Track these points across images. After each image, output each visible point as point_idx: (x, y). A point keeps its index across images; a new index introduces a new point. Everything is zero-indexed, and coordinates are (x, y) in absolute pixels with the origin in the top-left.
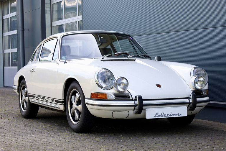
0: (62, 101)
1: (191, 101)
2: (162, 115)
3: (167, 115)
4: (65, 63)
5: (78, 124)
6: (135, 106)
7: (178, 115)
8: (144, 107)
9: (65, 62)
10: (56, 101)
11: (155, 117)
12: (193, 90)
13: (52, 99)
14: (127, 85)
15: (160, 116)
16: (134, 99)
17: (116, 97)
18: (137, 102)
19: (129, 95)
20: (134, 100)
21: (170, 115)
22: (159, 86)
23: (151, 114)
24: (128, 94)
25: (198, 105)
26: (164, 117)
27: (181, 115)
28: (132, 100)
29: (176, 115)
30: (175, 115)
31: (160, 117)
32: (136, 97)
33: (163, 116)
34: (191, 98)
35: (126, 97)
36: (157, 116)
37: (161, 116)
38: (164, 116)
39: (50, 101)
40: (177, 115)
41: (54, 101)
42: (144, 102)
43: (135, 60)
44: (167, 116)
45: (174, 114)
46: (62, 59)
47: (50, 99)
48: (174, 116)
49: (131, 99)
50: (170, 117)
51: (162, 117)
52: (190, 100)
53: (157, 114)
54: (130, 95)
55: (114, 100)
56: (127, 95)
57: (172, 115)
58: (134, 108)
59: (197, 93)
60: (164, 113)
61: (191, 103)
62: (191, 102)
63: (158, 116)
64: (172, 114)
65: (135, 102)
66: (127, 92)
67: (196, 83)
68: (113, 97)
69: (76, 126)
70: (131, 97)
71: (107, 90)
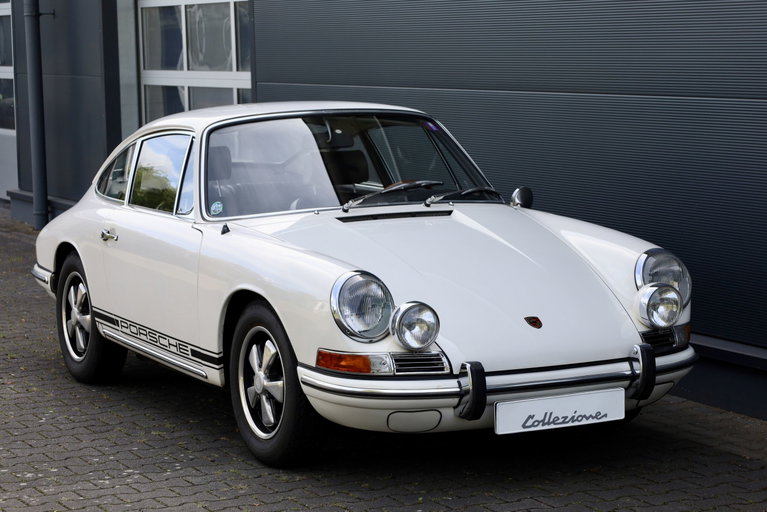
0: (217, 356)
1: (638, 367)
2: (546, 421)
3: (561, 420)
4: (224, 232)
5: (274, 440)
6: (460, 395)
7: (596, 417)
8: (490, 398)
9: (226, 230)
10: (194, 353)
11: (524, 426)
12: (644, 329)
13: (181, 345)
14: (433, 329)
15: (539, 422)
16: (456, 371)
17: (400, 366)
18: (467, 382)
19: (440, 359)
20: (456, 377)
21: (573, 419)
22: (535, 322)
23: (510, 418)
24: (438, 355)
25: (659, 378)
26: (552, 426)
27: (606, 415)
28: (451, 376)
29: (591, 416)
30: (587, 418)
31: (540, 428)
32: (463, 367)
33: (549, 423)
34: (637, 360)
35: (433, 365)
36: (530, 423)
37: (543, 425)
38: (554, 422)
39: (173, 349)
40: (593, 418)
41: (189, 353)
42: (491, 381)
43: (449, 213)
44: (563, 422)
45: (585, 416)
46: (213, 213)
47: (173, 342)
48: (584, 422)
49: (447, 371)
50: (570, 424)
51: (546, 427)
52: (635, 364)
53: (531, 417)
54: (444, 359)
55: (395, 375)
56: (433, 360)
57: (577, 420)
58: (456, 400)
59: (656, 340)
60: (551, 414)
61: (638, 375)
62: (638, 372)
63: (533, 425)
64: (576, 415)
65: (459, 382)
66: (434, 350)
67: (652, 306)
68: (389, 367)
69: (268, 446)
70: (446, 364)
71: (371, 342)
